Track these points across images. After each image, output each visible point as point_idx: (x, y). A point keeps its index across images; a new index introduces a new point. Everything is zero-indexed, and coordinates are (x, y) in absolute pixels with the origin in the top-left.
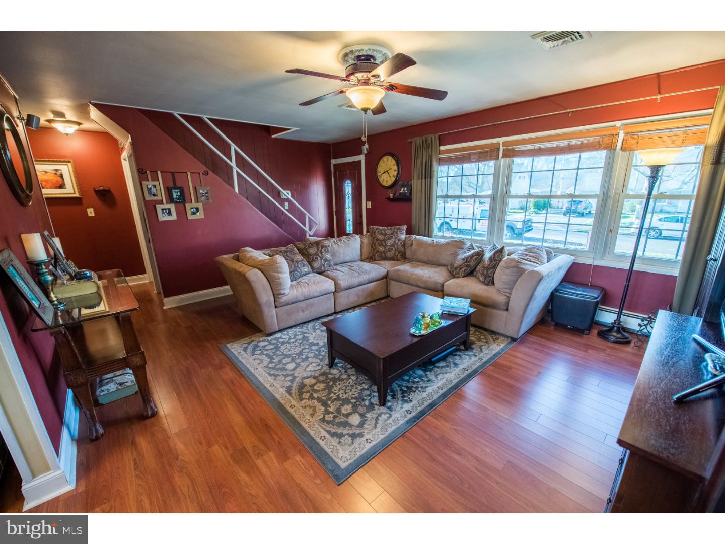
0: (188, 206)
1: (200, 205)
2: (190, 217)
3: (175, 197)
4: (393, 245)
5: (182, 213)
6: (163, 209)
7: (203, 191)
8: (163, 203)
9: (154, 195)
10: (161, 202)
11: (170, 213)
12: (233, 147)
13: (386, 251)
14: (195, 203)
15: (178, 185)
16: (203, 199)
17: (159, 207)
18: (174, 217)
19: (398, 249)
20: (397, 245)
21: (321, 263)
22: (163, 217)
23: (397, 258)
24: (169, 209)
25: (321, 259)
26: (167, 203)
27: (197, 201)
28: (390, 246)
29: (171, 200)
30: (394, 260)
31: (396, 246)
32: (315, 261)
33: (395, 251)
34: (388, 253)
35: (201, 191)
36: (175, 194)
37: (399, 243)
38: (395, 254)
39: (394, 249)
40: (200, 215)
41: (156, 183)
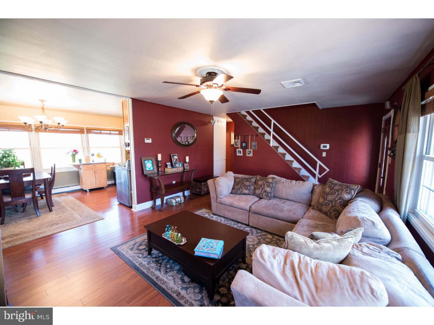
0: (247, 150)
1: (252, 150)
2: (247, 155)
3: (243, 146)
4: (331, 201)
5: (244, 153)
6: (238, 151)
7: (254, 143)
8: (239, 148)
9: (237, 145)
10: (238, 148)
11: (240, 153)
12: (273, 121)
13: (323, 204)
14: (250, 149)
15: (246, 141)
16: (254, 147)
17: (237, 150)
18: (242, 155)
19: (335, 206)
20: (336, 203)
21: (261, 192)
22: (238, 154)
23: (330, 215)
24: (240, 151)
25: (262, 189)
26: (240, 149)
27: (251, 149)
28: (329, 201)
29: (242, 147)
30: (327, 215)
31: (334, 203)
32: (258, 189)
33: (331, 208)
34: (324, 206)
35: (253, 144)
36: (244, 145)
37: (339, 201)
38: (329, 210)
39: (331, 204)
40: (251, 155)
41: (238, 140)
